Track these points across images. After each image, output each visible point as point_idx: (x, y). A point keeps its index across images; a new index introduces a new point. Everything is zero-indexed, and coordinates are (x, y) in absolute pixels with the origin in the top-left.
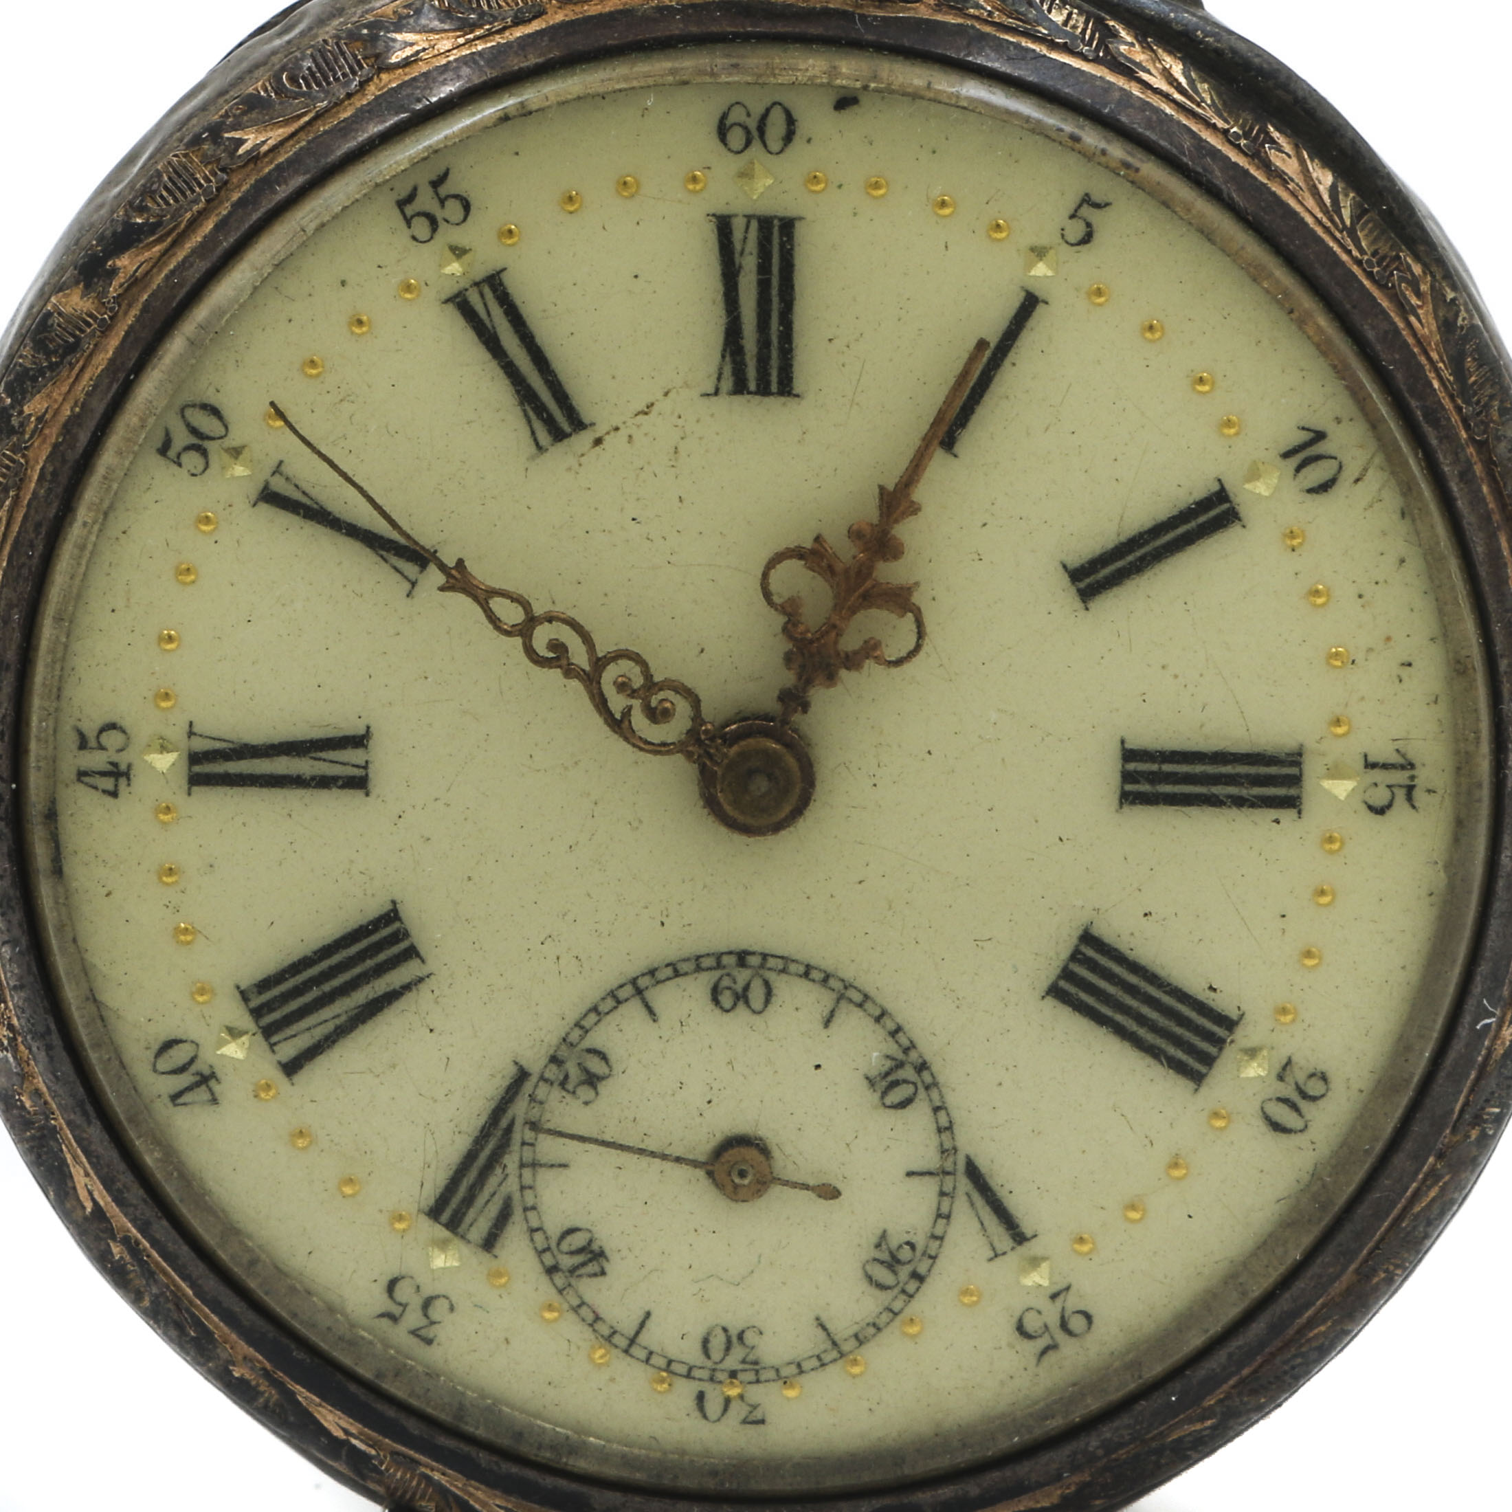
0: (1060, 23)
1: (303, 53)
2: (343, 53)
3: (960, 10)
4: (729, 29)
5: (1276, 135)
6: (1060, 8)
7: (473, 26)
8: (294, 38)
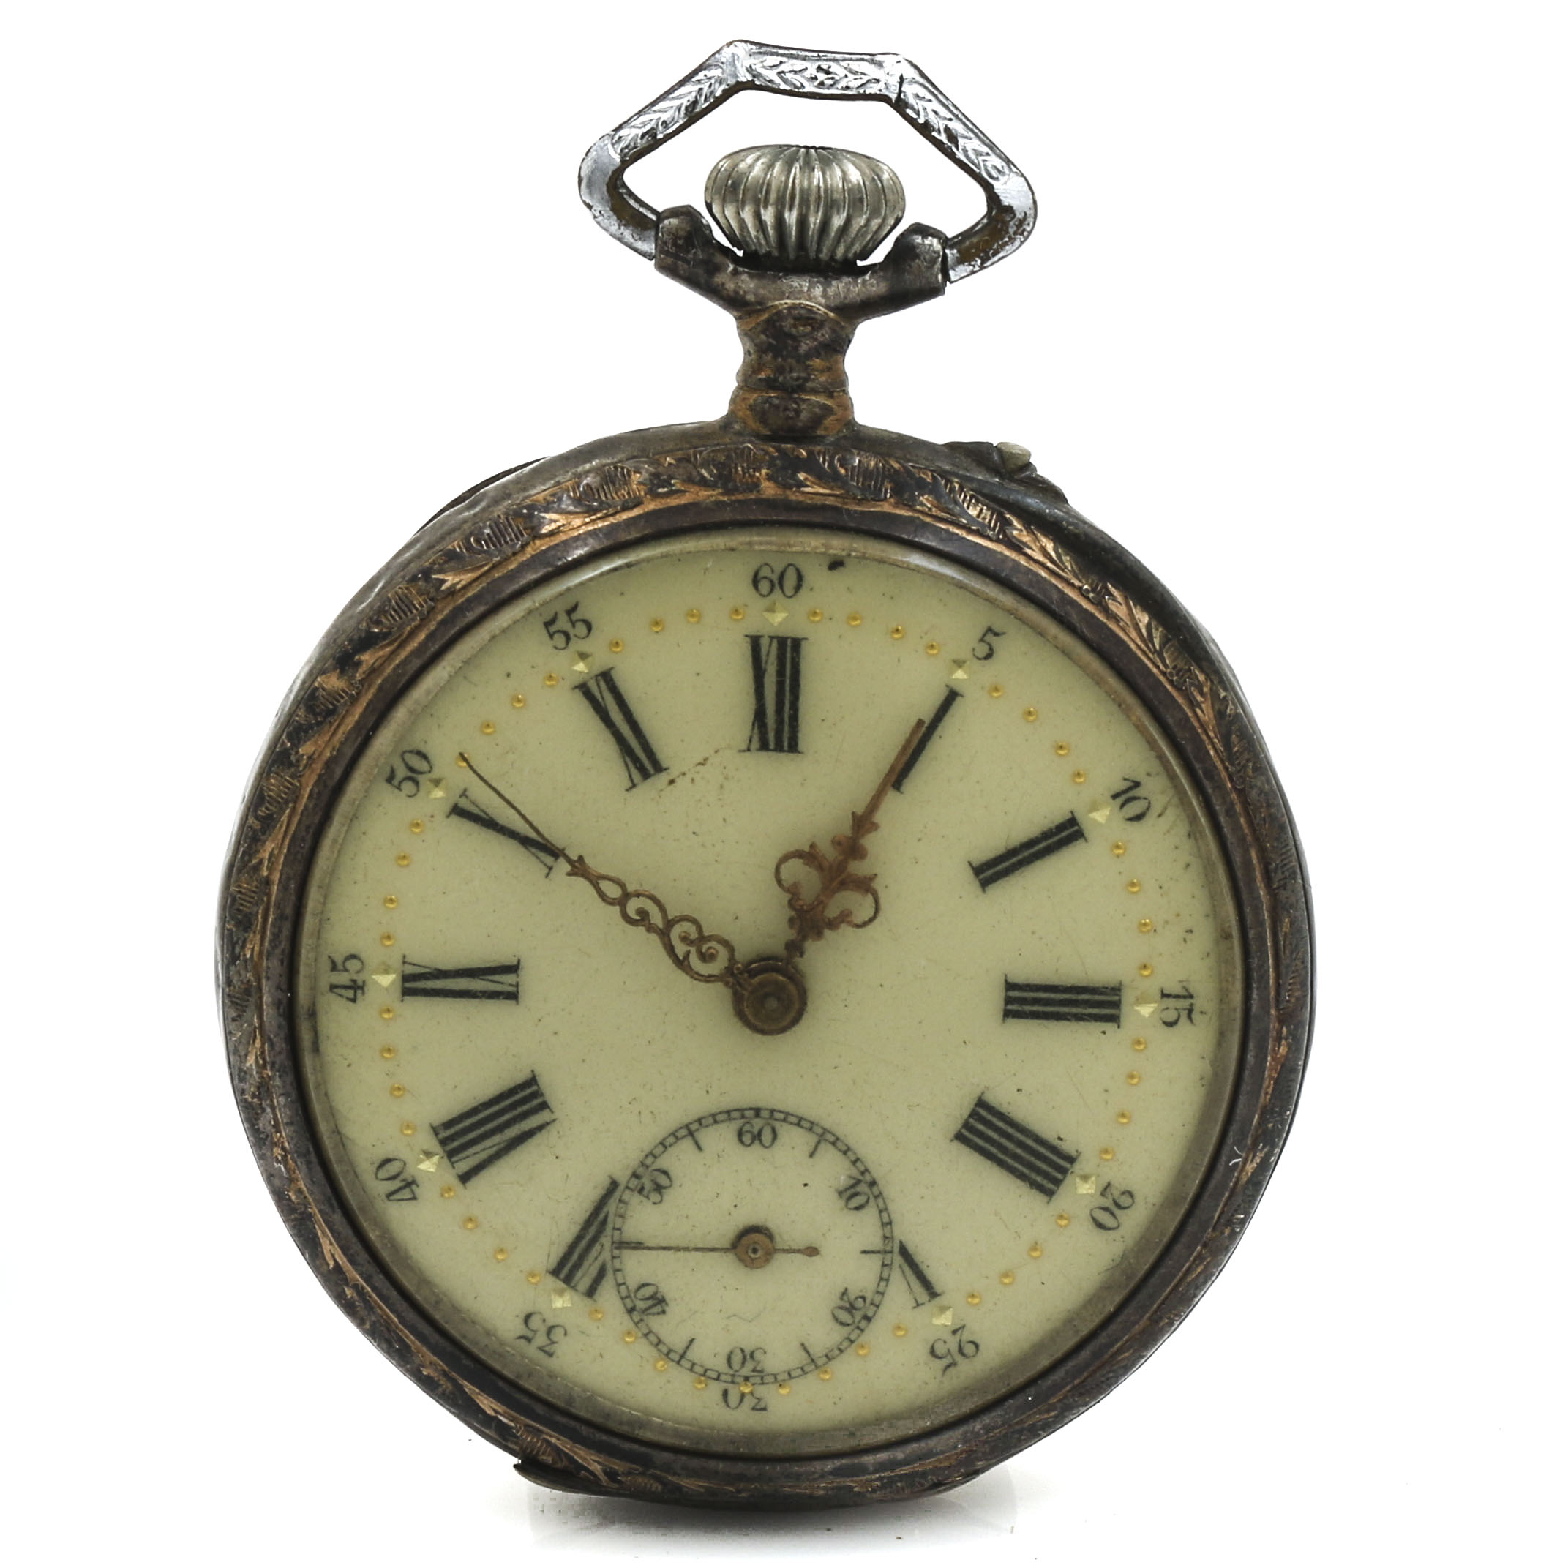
0: (975, 516)
1: (484, 523)
2: (510, 525)
3: (910, 506)
4: (761, 518)
5: (1113, 590)
6: (975, 506)
7: (595, 511)
8: (478, 512)
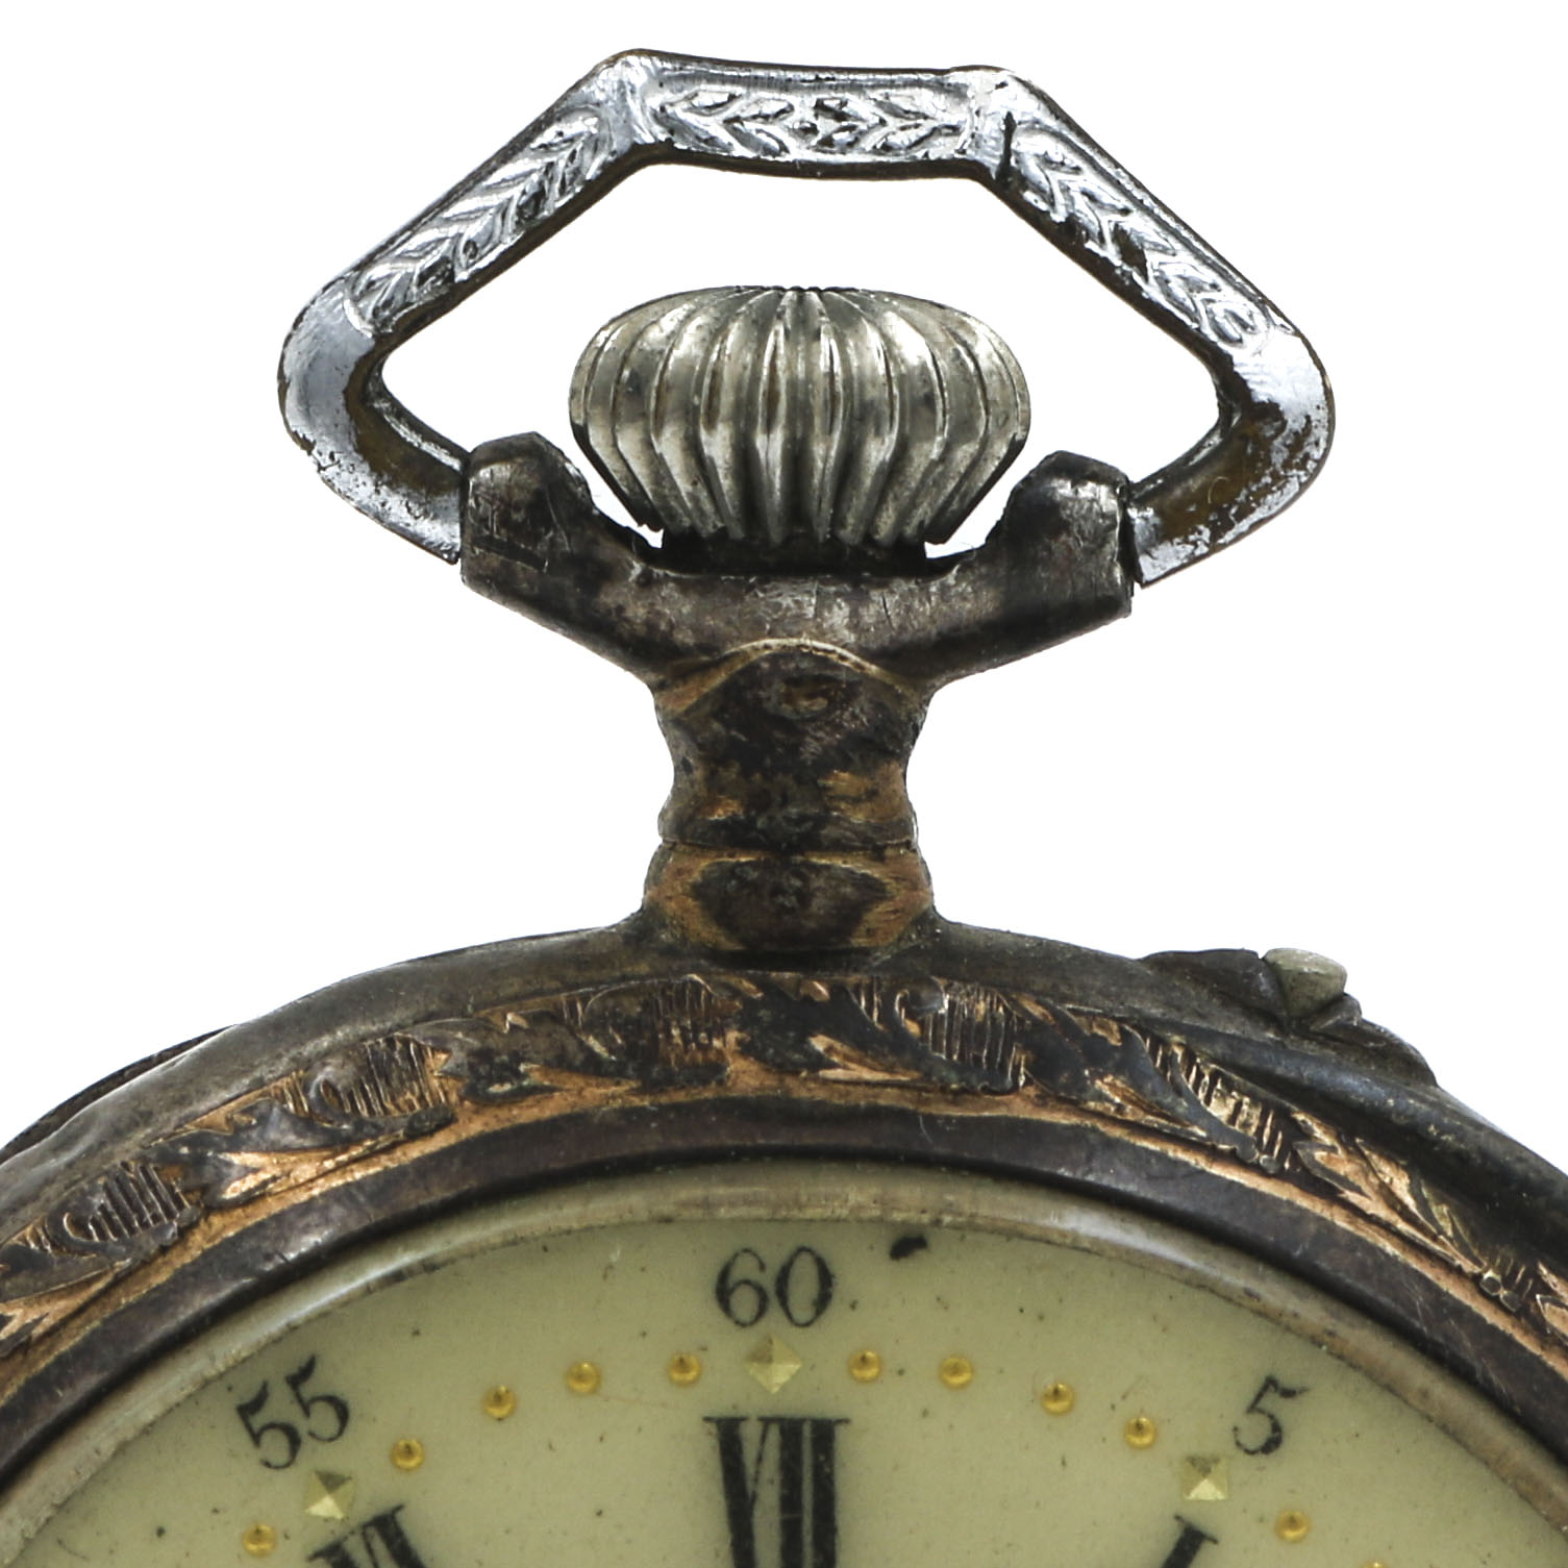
0: (1224, 1120)
1: (92, 1182)
2: (152, 1184)
3: (1074, 1103)
4: (730, 1142)
5: (1552, 1280)
6: (1223, 1097)
7: (347, 1143)
8: (79, 1158)
